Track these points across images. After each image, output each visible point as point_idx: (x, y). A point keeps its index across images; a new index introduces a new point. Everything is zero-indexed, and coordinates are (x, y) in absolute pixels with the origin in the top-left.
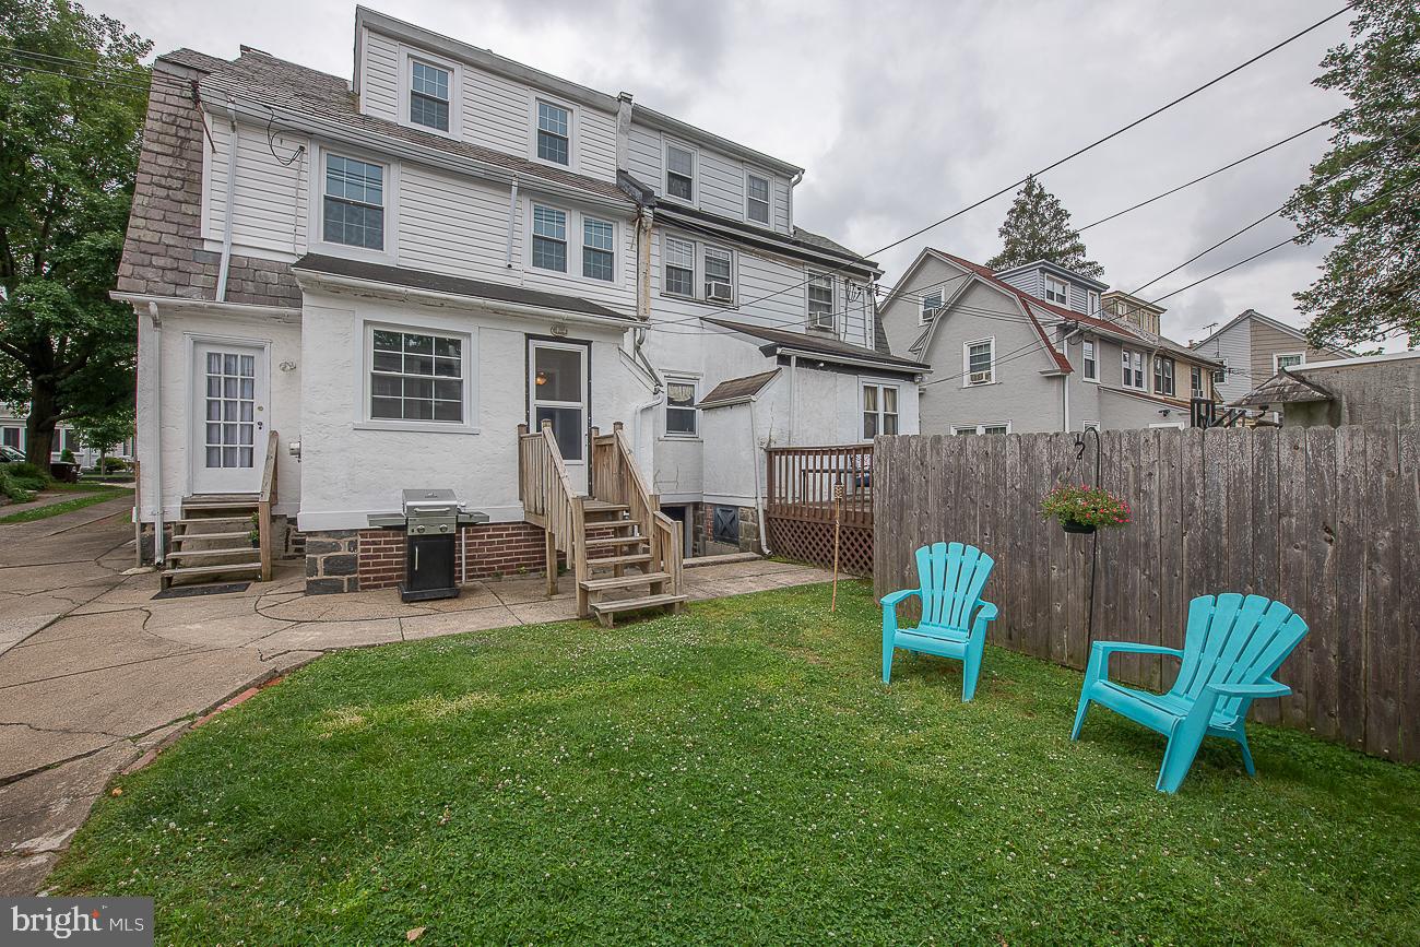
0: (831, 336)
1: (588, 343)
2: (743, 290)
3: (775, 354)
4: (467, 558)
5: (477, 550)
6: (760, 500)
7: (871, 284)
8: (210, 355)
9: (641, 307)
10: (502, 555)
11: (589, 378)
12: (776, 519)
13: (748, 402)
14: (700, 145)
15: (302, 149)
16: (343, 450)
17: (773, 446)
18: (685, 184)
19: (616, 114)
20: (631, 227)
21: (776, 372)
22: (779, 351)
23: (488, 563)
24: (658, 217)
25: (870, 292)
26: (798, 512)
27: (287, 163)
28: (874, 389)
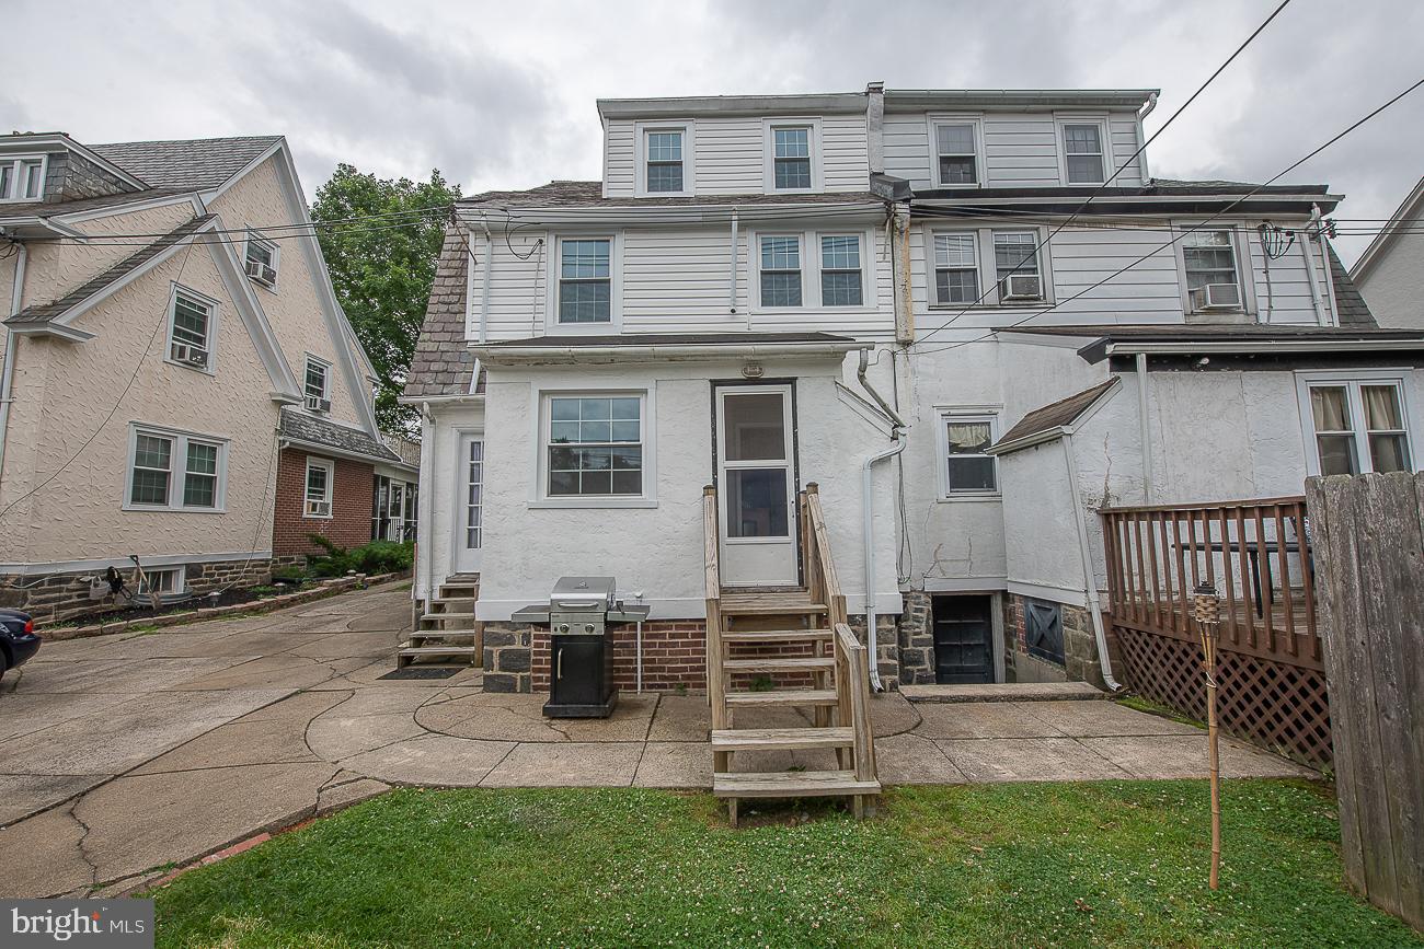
0: (1239, 319)
1: (792, 381)
2: (1059, 278)
3: (1105, 357)
4: (643, 661)
5: (657, 653)
6: (1093, 596)
7: (1317, 222)
8: (473, 444)
9: (901, 329)
10: (687, 661)
11: (795, 426)
12: (1128, 630)
13: (1057, 439)
14: (983, 111)
15: (541, 241)
16: (519, 532)
17: (1113, 504)
18: (967, 166)
19: (864, 112)
20: (882, 234)
21: (1109, 385)
22: (1110, 349)
23: (670, 670)
24: (917, 212)
25: (1315, 237)
26: (1168, 623)
27: (524, 257)
28: (1338, 393)
